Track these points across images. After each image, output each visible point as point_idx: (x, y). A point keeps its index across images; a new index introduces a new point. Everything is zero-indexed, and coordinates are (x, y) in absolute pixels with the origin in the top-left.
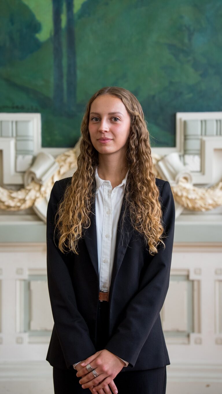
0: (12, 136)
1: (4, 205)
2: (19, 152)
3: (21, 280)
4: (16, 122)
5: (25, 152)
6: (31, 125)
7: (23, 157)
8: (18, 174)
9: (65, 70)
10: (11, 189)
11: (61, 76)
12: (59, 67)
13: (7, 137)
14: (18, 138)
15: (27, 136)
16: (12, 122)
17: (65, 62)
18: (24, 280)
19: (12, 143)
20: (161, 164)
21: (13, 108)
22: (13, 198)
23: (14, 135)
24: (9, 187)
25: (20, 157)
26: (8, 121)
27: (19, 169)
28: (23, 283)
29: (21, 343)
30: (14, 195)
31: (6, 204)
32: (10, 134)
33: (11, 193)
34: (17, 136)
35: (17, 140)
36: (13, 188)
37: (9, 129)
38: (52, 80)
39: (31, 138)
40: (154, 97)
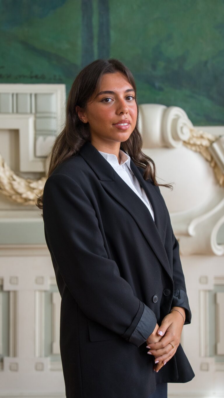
0: (31, 112)
1: (21, 198)
2: (38, 132)
3: (41, 291)
4: (36, 95)
5: (46, 133)
6: (53, 98)
7: (45, 139)
8: (39, 159)
9: (96, 30)
10: (29, 178)
11: (91, 39)
12: (89, 26)
13: (26, 113)
14: (38, 115)
15: (50, 113)
16: (31, 95)
17: (95, 20)
18: (45, 291)
19: (31, 121)
20: (215, 146)
21: (31, 77)
22: (32, 189)
23: (33, 111)
24: (26, 176)
25: (40, 139)
26: (26, 94)
27: (39, 154)
28: (43, 294)
29: (42, 370)
30: (34, 185)
31: (24, 196)
32: (29, 111)
33: (30, 183)
34: (36, 112)
35: (36, 117)
36: (31, 177)
37: (27, 103)
38: (80, 42)
39: (53, 115)
40: (206, 63)
